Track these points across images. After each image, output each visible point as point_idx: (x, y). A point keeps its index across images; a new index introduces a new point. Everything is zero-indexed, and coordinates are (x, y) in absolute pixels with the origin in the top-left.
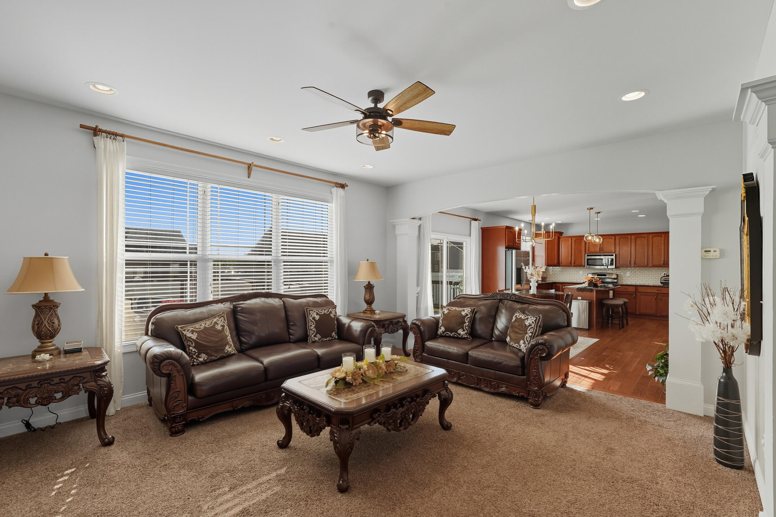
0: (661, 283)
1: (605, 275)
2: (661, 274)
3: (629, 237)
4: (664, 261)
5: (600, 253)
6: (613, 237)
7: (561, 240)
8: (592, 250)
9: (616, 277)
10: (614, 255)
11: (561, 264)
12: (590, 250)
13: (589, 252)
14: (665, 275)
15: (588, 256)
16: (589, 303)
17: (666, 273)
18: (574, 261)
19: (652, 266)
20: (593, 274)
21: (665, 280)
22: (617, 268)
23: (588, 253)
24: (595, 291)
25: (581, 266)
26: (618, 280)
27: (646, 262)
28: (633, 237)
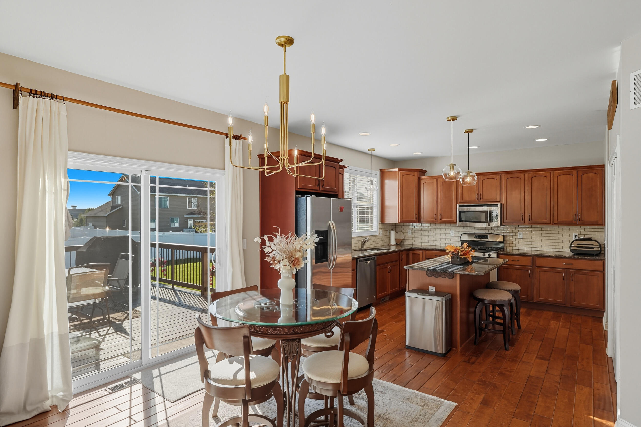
0: (572, 251)
1: (487, 237)
2: (571, 236)
3: (522, 175)
4: (576, 215)
5: (479, 202)
6: (498, 177)
7: (422, 182)
8: (466, 197)
9: (502, 241)
10: (499, 204)
11: (422, 220)
12: (464, 198)
13: (462, 201)
14: (577, 238)
15: (460, 206)
16: (446, 301)
17: (577, 234)
18: (441, 215)
19: (557, 222)
20: (470, 234)
21: (577, 247)
22: (504, 225)
23: (460, 202)
24: (458, 276)
25: (450, 222)
26: (506, 245)
27: (547, 216)
28: (527, 175)
